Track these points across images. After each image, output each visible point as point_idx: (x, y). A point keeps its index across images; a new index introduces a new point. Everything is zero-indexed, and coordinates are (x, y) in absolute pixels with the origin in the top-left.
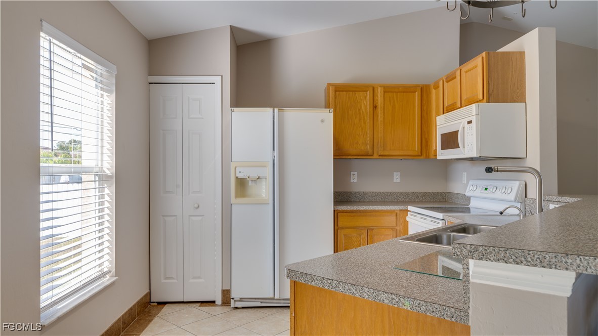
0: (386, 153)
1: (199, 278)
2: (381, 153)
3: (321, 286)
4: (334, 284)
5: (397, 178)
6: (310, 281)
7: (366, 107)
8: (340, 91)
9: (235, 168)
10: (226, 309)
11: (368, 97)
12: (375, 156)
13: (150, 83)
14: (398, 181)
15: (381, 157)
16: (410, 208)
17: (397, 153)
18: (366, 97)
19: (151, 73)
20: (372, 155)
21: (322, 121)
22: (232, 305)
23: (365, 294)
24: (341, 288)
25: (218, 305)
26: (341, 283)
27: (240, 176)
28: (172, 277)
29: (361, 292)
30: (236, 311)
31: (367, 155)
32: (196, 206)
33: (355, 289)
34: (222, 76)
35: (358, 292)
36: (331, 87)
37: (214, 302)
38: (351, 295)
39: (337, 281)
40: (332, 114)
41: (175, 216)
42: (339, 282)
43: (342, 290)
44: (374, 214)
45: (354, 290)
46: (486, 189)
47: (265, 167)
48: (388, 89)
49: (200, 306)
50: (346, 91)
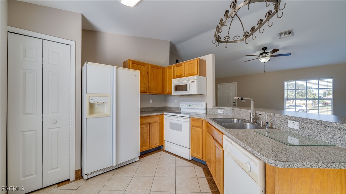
0: (151, 92)
1: (57, 168)
2: (149, 92)
3: (310, 167)
4: (320, 165)
5: (151, 102)
6: (301, 166)
7: (144, 72)
8: (134, 64)
9: (89, 97)
10: (80, 182)
11: (145, 68)
12: (147, 93)
13: (8, 32)
14: (151, 103)
15: (149, 94)
16: (165, 113)
17: (155, 92)
18: (144, 68)
19: (9, 25)
20: (146, 93)
21: (135, 76)
22: (85, 177)
23: (342, 166)
24: (325, 166)
25: (72, 181)
26: (325, 163)
27: (91, 102)
28: (32, 174)
29: (339, 165)
30: (88, 180)
31: (145, 92)
32: (54, 122)
33: (335, 164)
34: (76, 42)
35: (337, 166)
36: (130, 61)
37: (69, 180)
38: (333, 168)
39: (322, 162)
40: (139, 73)
41: (35, 130)
42: (324, 162)
43: (326, 167)
44: (152, 117)
45: (334, 166)
46: (190, 105)
47: (108, 97)
48: (153, 66)
49: (58, 187)
50: (136, 64)
